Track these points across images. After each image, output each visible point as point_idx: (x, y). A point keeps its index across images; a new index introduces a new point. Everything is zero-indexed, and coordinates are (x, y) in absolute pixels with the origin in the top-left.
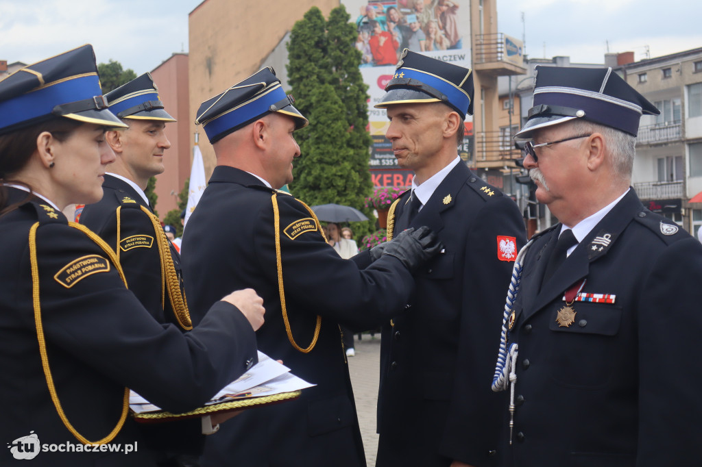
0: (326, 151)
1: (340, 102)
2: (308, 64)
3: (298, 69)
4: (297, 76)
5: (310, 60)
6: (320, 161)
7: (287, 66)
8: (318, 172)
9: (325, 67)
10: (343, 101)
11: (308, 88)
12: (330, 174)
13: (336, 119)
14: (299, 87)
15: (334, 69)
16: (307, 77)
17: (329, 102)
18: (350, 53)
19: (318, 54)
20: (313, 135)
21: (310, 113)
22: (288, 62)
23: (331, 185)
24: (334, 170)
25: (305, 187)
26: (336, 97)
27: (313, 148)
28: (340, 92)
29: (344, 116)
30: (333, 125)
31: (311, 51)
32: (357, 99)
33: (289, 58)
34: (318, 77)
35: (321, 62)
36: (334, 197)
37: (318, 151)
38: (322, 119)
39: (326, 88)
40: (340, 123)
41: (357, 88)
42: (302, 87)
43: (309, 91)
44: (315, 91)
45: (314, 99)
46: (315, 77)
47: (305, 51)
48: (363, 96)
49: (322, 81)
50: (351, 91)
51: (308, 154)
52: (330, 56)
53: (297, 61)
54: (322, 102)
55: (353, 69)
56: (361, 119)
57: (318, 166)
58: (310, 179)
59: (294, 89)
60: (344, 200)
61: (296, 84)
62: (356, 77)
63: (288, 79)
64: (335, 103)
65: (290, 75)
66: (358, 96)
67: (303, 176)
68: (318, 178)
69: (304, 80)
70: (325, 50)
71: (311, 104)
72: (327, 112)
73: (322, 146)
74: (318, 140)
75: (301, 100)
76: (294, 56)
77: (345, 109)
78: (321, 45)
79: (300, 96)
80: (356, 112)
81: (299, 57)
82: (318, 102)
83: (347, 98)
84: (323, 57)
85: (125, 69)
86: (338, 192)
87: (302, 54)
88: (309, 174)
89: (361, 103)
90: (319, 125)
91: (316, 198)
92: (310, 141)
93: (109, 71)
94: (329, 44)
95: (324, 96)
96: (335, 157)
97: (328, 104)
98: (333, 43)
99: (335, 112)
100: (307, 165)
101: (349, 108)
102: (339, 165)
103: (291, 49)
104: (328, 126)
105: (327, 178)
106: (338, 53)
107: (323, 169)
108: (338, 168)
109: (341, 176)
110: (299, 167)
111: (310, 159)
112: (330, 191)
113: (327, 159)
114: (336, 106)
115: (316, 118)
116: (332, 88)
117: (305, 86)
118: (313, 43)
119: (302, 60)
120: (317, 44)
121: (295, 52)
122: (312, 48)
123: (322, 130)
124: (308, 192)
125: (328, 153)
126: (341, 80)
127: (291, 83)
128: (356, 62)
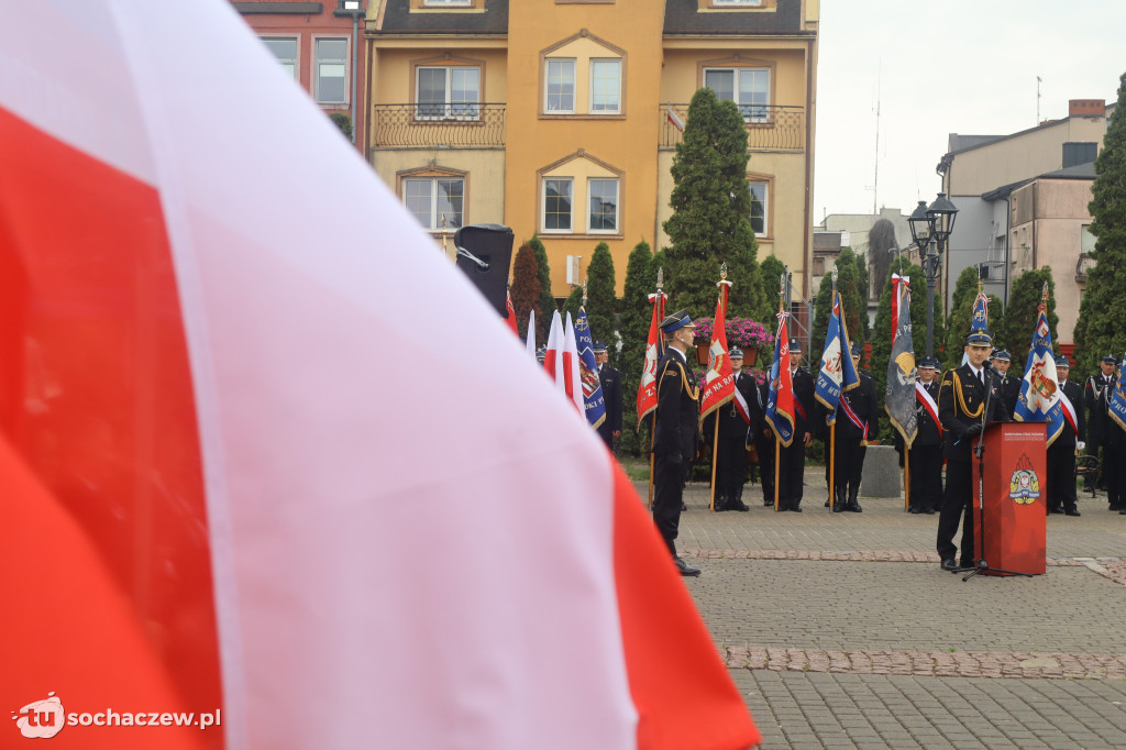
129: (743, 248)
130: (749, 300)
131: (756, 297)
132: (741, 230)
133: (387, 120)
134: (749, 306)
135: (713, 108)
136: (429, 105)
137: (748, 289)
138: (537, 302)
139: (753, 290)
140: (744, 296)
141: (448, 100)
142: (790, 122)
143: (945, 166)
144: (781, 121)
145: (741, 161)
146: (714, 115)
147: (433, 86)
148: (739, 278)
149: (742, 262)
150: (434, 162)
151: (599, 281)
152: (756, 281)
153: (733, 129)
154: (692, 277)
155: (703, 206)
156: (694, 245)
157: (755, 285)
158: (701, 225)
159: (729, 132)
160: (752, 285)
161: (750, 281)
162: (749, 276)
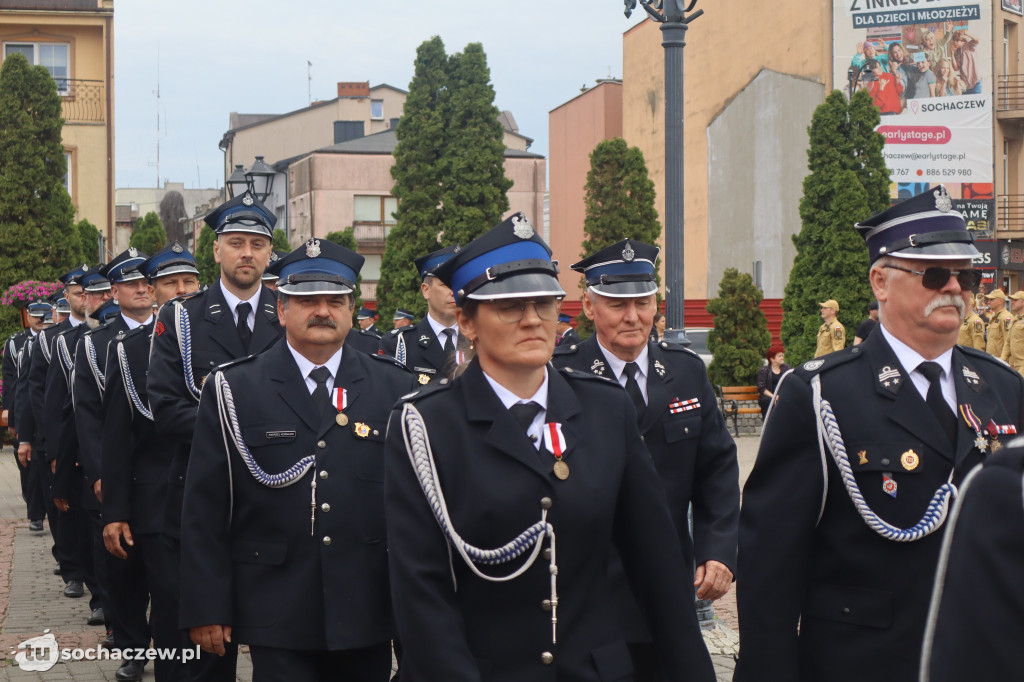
0: (847, 238)
1: (863, 189)
2: (830, 150)
3: (820, 155)
4: (819, 162)
5: (832, 144)
6: (843, 248)
7: (808, 151)
8: (840, 258)
9: (848, 152)
10: (865, 187)
11: (830, 174)
12: (851, 262)
13: (860, 206)
14: (820, 173)
15: (856, 154)
16: (829, 163)
17: (852, 189)
18: (873, 138)
19: (840, 138)
20: (836, 222)
21: (832, 199)
22: (809, 147)
23: (852, 272)
24: (856, 256)
25: (826, 274)
26: (859, 183)
27: (835, 236)
28: (862, 177)
29: (866, 203)
30: (855, 212)
31: (833, 137)
32: (880, 184)
33: (811, 143)
34: (840, 162)
35: (842, 147)
36: (856, 284)
37: (840, 238)
38: (845, 206)
39: (848, 174)
40: (862, 210)
41: (881, 173)
42: (823, 172)
43: (831, 176)
44: (836, 176)
45: (836, 185)
46: (837, 163)
47: (827, 136)
48: (886, 182)
49: (844, 166)
50: (873, 177)
51: (829, 241)
52: (852, 141)
53: (819, 146)
54: (844, 189)
55: (875, 155)
56: (884, 205)
57: (840, 253)
58: (832, 266)
59: (815, 174)
60: (865, 286)
61: (817, 170)
62: (878, 162)
63: (809, 164)
64: (858, 189)
65: (811, 160)
66: (881, 182)
67: (824, 263)
68: (840, 265)
69: (826, 166)
70: (846, 134)
71: (833, 190)
72: (849, 199)
73: (844, 233)
74: (840, 227)
75: (822, 186)
76: (816, 141)
77: (867, 195)
78: (844, 130)
79: (822, 181)
80: (879, 198)
81: (820, 142)
82: (841, 188)
83: (869, 183)
84: (846, 141)
85: (630, 146)
86: (860, 279)
87: (824, 139)
88: (831, 261)
89: (883, 189)
90: (841, 212)
91: (838, 285)
92: (832, 227)
93: (614, 148)
94: (851, 128)
95: (847, 182)
96: (857, 244)
97: (850, 190)
98: (856, 127)
99: (858, 199)
100: (830, 252)
101: (871, 194)
102: (862, 252)
103: (812, 133)
104: (851, 213)
105: (849, 265)
106: (861, 138)
107: (845, 256)
108: (860, 255)
109: (864, 264)
110: (820, 253)
111: (831, 246)
112: (852, 278)
113: (849, 245)
114: (859, 193)
115: (838, 205)
116: (853, 174)
117: (827, 171)
118: (835, 127)
119: (824, 146)
120: (839, 128)
121: (817, 137)
122: (835, 132)
123: (844, 217)
124: (829, 279)
125: (850, 239)
126: (863, 165)
127: (811, 168)
128: (879, 147)
129: (60, 211)
131: (74, 260)
132: (57, 194)
135: (24, 73)
137: (66, 252)
139: (71, 253)
140: (63, 259)
142: (91, 95)
143: (227, 142)
144: (82, 95)
145: (57, 126)
146: (26, 80)
149: (60, 226)
152: (74, 244)
153: (44, 94)
154: (10, 242)
155: (18, 171)
156: (11, 209)
157: (73, 248)
158: (17, 189)
159: (42, 97)
160: (70, 248)
161: (68, 244)
162: (67, 239)
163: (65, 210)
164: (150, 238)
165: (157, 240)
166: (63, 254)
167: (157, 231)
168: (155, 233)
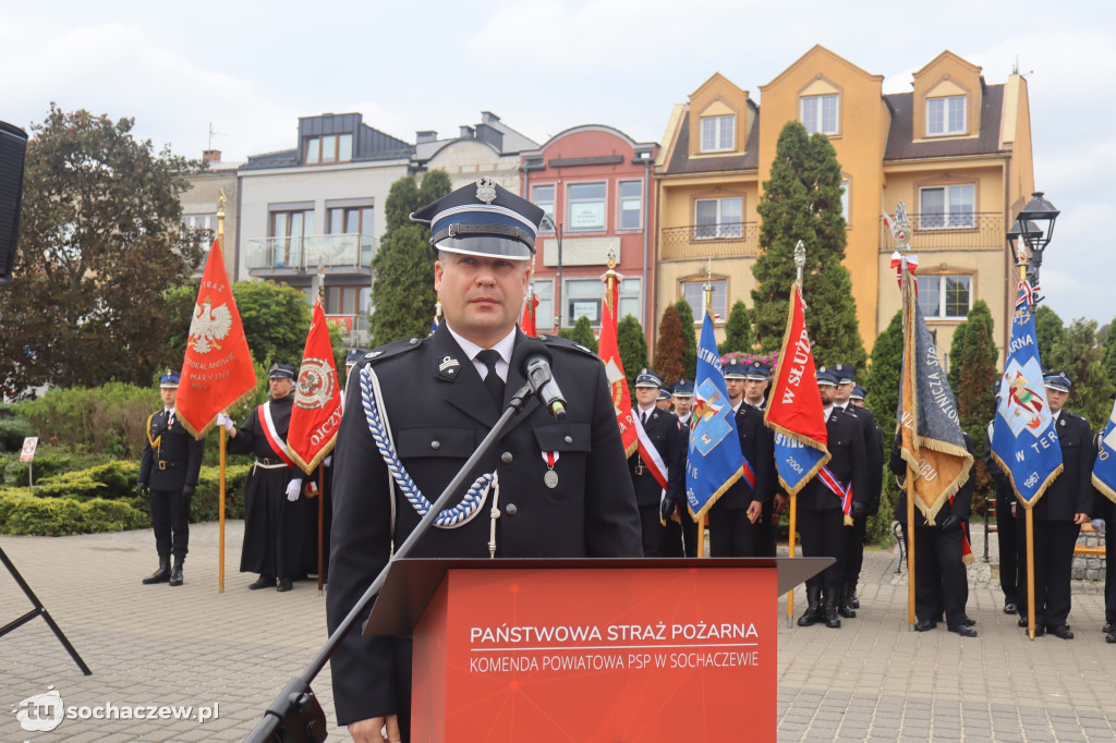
129: (832, 287)
130: (837, 343)
131: (846, 340)
132: (830, 268)
133: (670, 239)
134: (838, 349)
135: (801, 141)
136: (705, 227)
137: (837, 331)
138: (680, 360)
139: (842, 332)
140: (833, 338)
141: (718, 221)
142: (991, 225)
144: (983, 225)
145: (832, 194)
146: (801, 147)
147: (706, 214)
148: (827, 320)
149: (832, 303)
150: (704, 270)
151: (735, 338)
152: (846, 322)
153: (821, 162)
154: (773, 319)
155: (788, 244)
156: (778, 285)
158: (785, 263)
159: (818, 165)
160: (841, 326)
161: (840, 322)
162: (838, 317)
163: (838, 285)
164: (974, 325)
165: (981, 328)
166: (833, 334)
167: (982, 319)
168: (979, 321)
